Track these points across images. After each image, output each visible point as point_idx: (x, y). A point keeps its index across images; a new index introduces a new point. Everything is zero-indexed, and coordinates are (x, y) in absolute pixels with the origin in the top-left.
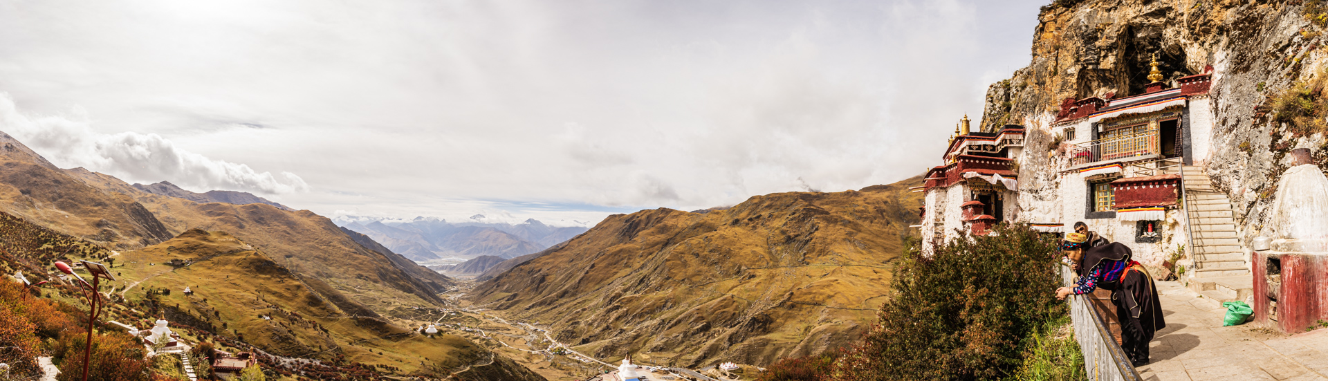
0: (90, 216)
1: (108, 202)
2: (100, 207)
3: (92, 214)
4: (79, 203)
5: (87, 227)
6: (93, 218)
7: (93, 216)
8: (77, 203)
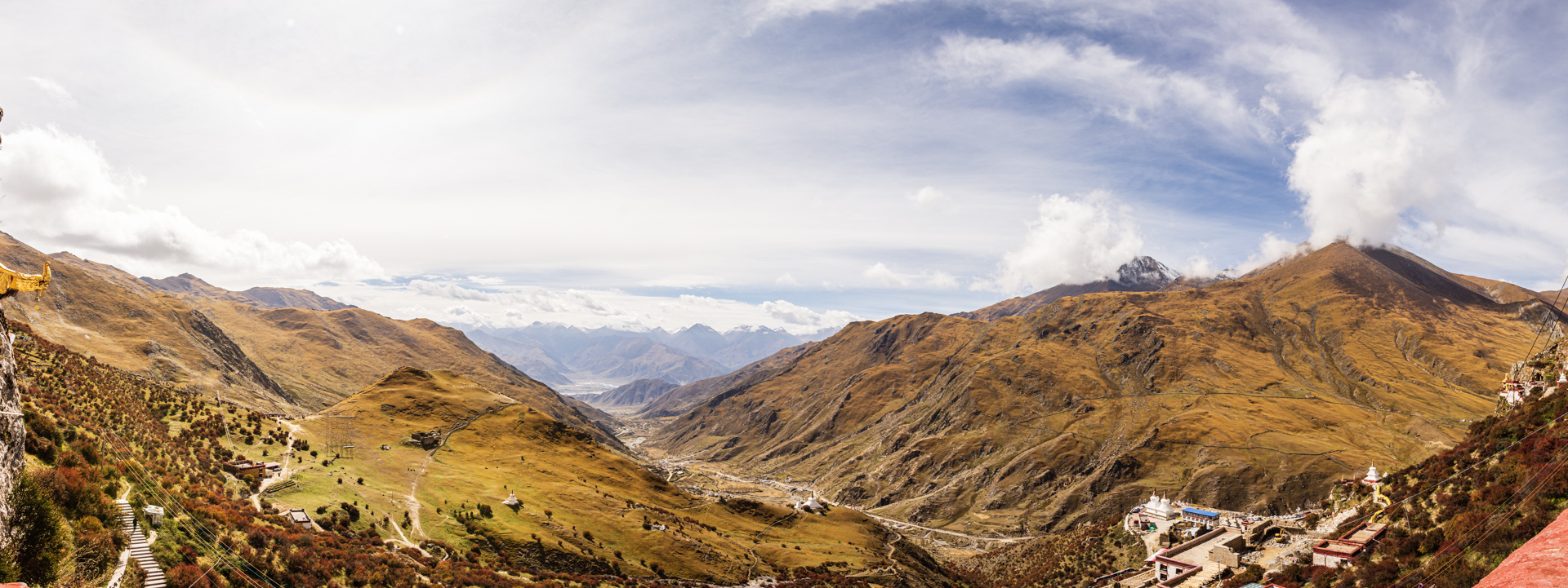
0: (126, 336)
1: (150, 311)
2: (139, 319)
3: (129, 332)
4: (103, 311)
5: (128, 355)
6: (134, 340)
7: (131, 336)
8: (99, 313)
